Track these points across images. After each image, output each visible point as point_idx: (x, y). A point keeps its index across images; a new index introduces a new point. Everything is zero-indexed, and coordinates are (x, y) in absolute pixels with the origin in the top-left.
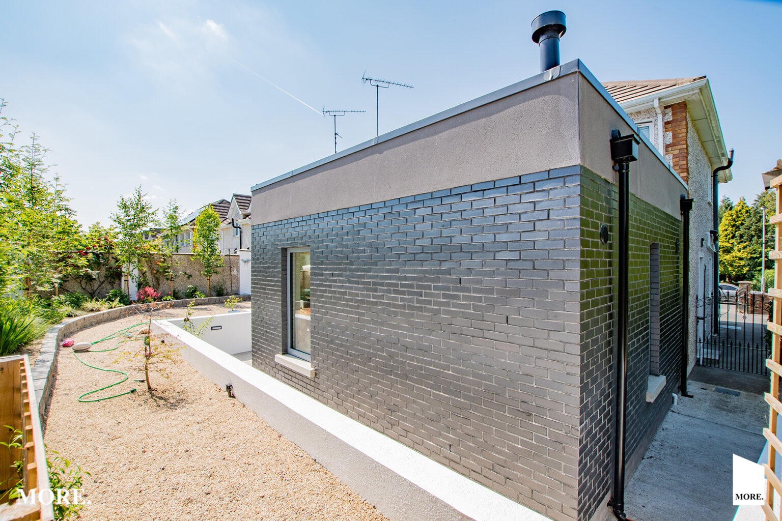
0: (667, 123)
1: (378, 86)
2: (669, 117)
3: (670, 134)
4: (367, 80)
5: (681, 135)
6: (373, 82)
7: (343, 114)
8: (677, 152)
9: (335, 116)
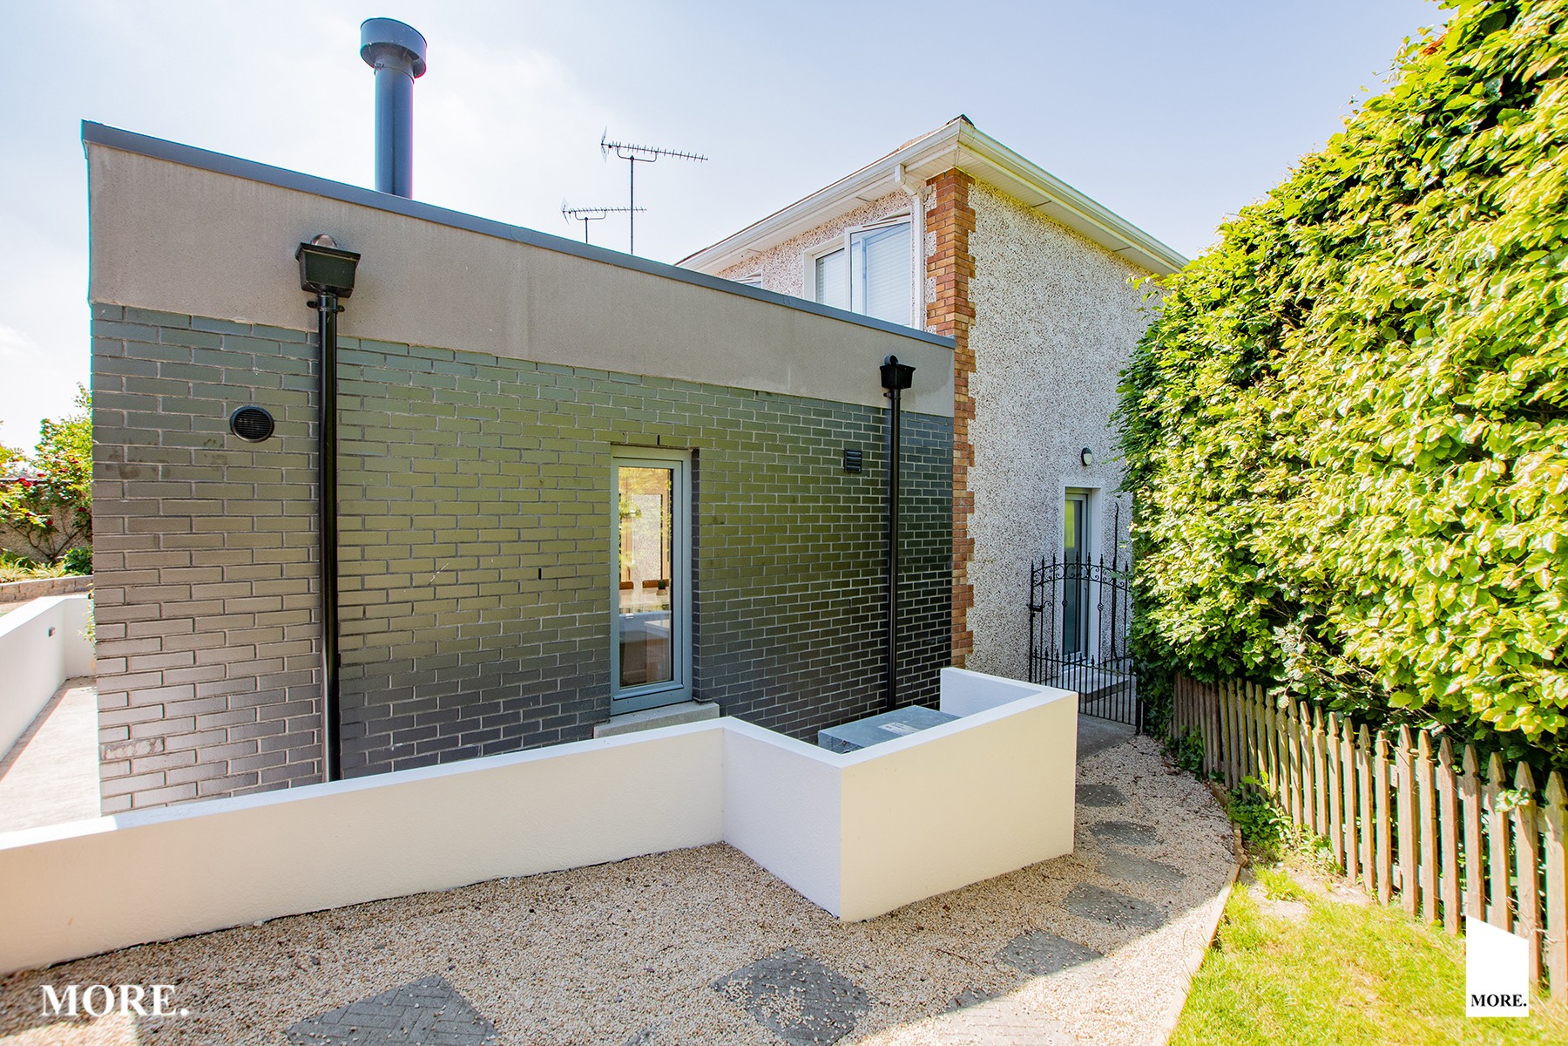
0: (931, 214)
1: (632, 159)
2: (932, 204)
3: (933, 234)
4: (610, 147)
5: (947, 239)
6: (622, 152)
7: (601, 214)
8: (941, 272)
9: (586, 219)
